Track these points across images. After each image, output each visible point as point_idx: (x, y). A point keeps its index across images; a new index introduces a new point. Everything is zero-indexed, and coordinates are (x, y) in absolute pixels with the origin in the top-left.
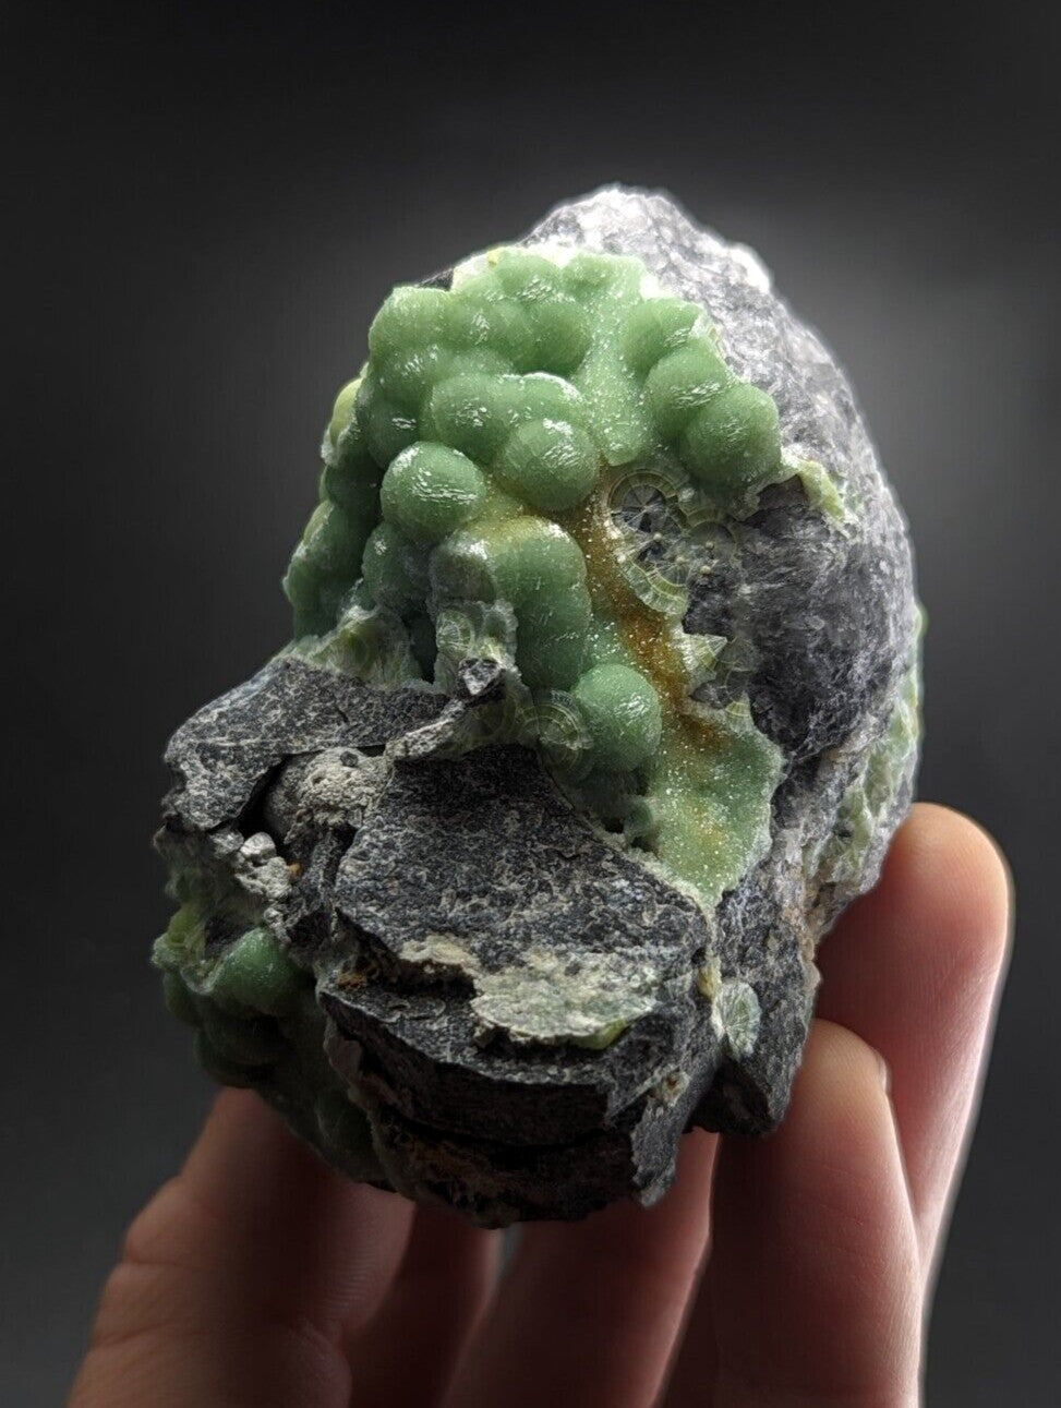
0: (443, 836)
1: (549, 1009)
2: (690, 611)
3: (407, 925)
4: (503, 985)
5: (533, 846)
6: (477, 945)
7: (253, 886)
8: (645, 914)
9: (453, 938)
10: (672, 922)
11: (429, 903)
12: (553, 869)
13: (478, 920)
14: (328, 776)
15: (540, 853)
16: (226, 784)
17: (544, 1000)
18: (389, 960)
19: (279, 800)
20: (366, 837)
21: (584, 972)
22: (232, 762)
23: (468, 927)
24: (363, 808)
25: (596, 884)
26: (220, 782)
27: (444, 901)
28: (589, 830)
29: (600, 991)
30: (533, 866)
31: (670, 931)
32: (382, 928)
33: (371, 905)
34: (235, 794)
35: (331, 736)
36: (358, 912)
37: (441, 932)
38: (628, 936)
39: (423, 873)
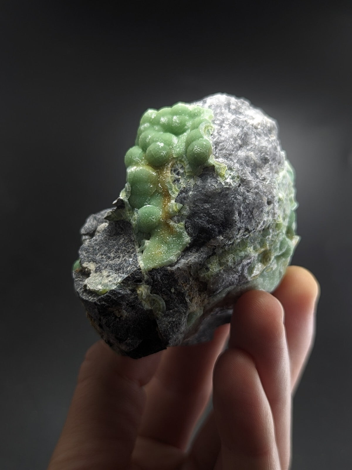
0: (107, 241)
2: (178, 196)
3: (88, 258)
4: (95, 276)
5: (122, 247)
6: (97, 266)
8: (129, 267)
9: (94, 263)
11: (95, 255)
13: (101, 261)
15: (123, 249)
17: (98, 281)
20: (95, 237)
21: (109, 277)
23: (98, 262)
25: (127, 259)
27: (98, 255)
28: (135, 246)
29: (108, 282)
30: (120, 252)
32: (83, 257)
33: (85, 252)
36: (81, 253)
38: (123, 271)
39: (98, 248)
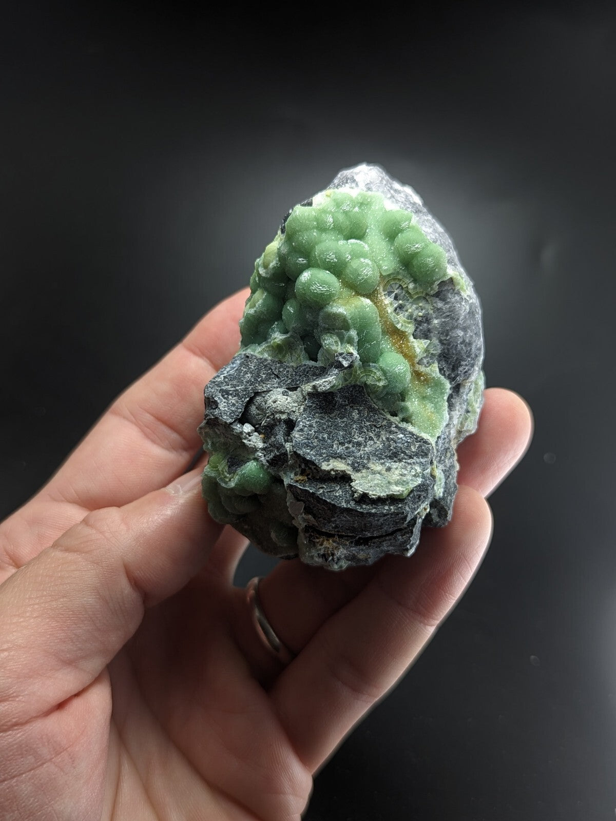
0: (331, 421)
1: (382, 485)
2: (415, 331)
3: (322, 456)
4: (362, 477)
5: (365, 423)
6: (350, 462)
7: (250, 444)
8: (412, 447)
9: (340, 460)
10: (423, 449)
11: (329, 447)
12: (373, 432)
13: (349, 453)
14: (279, 400)
15: (368, 426)
16: (234, 405)
17: (380, 482)
18: (317, 470)
19: (253, 410)
20: (301, 423)
21: (393, 470)
22: (235, 396)
23: (345, 455)
24: (294, 412)
25: (391, 436)
26: (231, 404)
27: (335, 446)
28: (385, 416)
29: (401, 477)
30: (366, 431)
31: (423, 452)
32: (314, 458)
33: (308, 449)
34: (238, 409)
35: (274, 384)
36: (303, 452)
37: (335, 458)
38: (407, 455)
39: (326, 436)
